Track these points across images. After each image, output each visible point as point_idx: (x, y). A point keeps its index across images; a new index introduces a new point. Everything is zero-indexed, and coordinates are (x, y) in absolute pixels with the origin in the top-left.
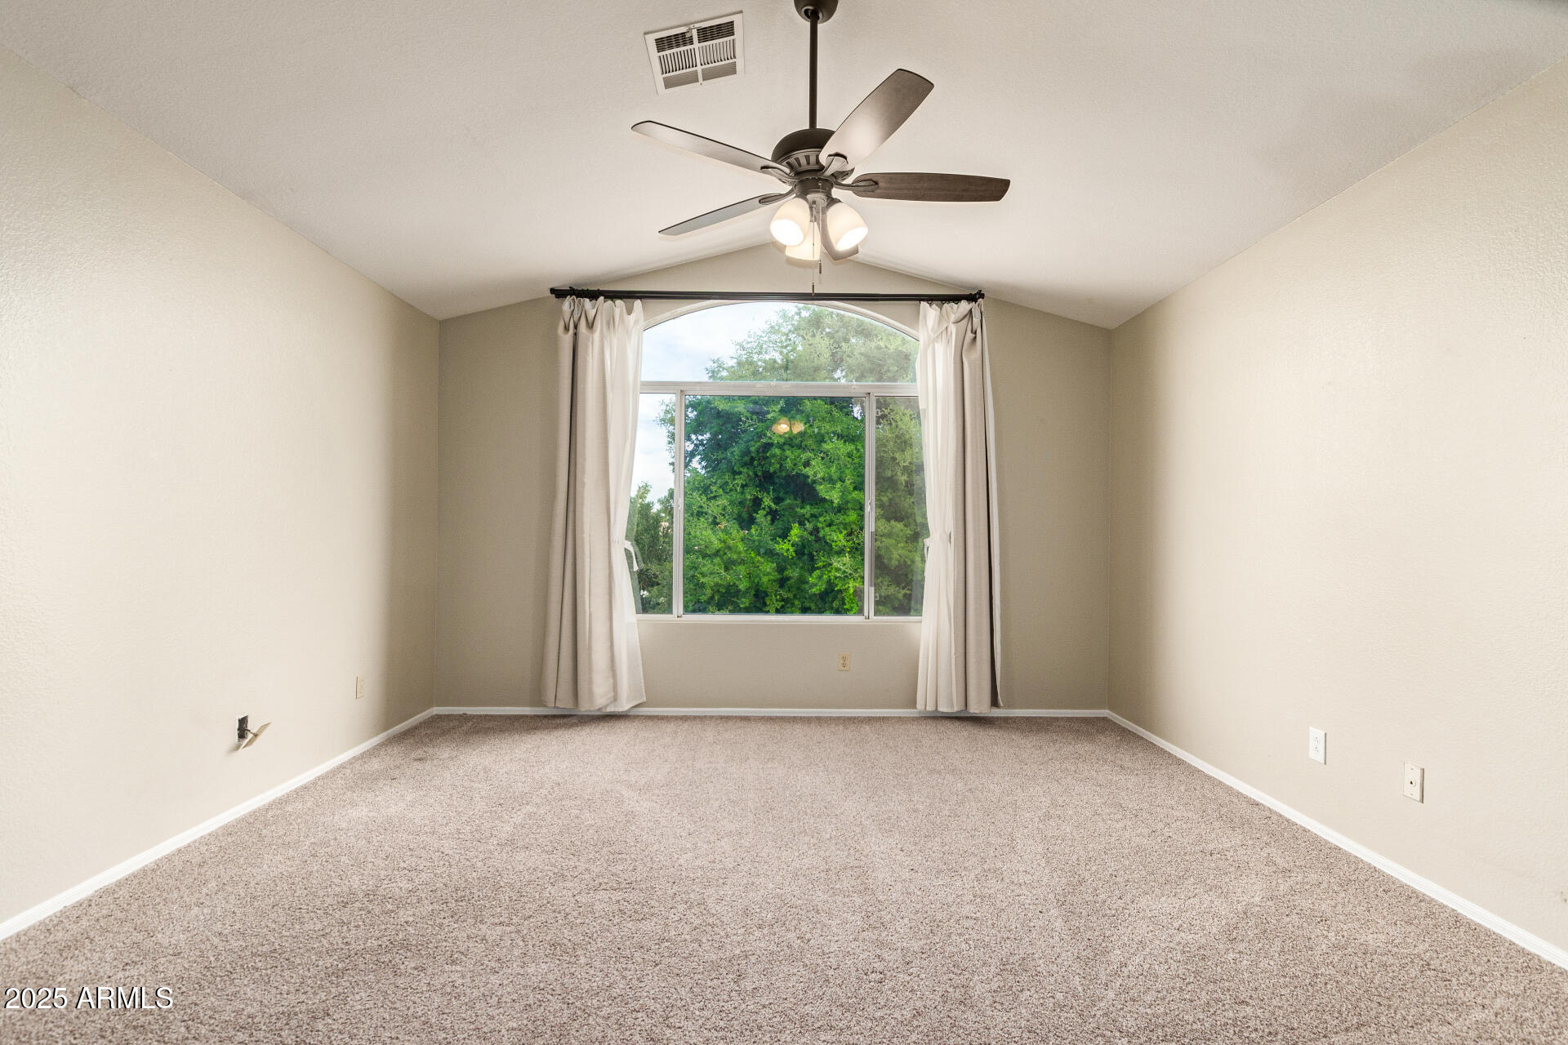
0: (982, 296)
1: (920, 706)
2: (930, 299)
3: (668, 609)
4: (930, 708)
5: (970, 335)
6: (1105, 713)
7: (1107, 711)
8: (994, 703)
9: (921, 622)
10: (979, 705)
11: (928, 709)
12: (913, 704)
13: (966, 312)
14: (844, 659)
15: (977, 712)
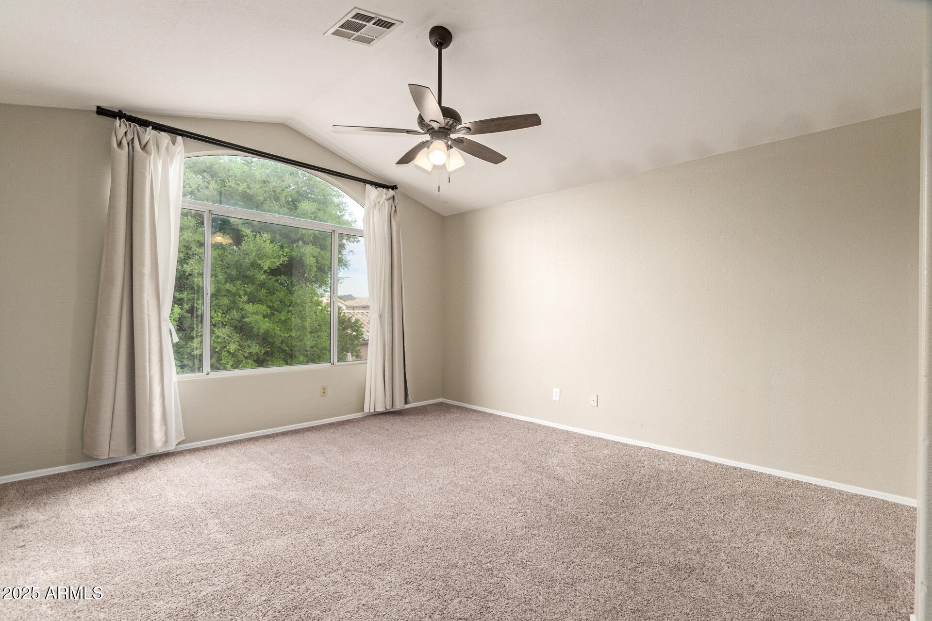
0: (397, 188)
1: (366, 410)
2: (372, 183)
3: (200, 369)
4: (372, 410)
5: (394, 208)
6: (441, 400)
7: (441, 399)
8: (406, 402)
9: (366, 363)
10: (399, 405)
11: (371, 411)
12: (362, 409)
13: (392, 196)
14: (324, 389)
15: (399, 408)
